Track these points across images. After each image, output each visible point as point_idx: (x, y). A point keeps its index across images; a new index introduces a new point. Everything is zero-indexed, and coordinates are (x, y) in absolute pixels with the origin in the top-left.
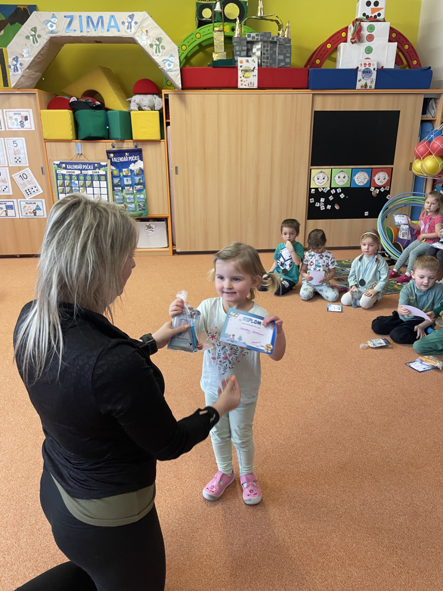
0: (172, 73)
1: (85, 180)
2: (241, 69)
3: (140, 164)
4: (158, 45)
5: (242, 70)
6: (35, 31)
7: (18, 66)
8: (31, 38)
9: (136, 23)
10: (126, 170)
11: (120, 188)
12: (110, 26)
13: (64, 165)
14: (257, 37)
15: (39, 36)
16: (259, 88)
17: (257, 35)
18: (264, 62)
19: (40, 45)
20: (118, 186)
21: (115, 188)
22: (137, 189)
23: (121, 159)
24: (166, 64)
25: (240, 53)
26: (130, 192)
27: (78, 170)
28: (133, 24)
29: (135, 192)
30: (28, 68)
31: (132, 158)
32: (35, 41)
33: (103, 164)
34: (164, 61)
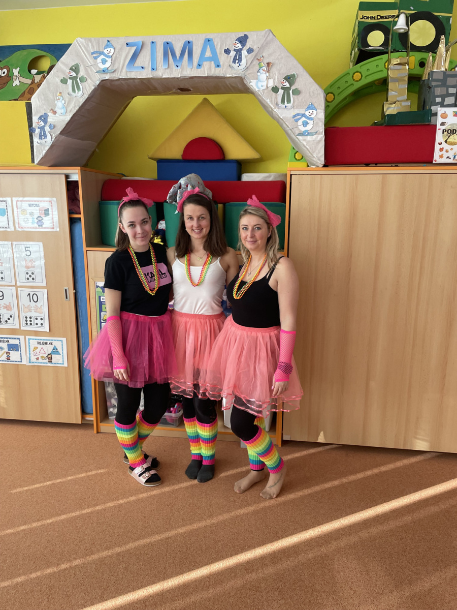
0: (309, 138)
2: (443, 128)
4: (288, 89)
5: (444, 131)
6: (77, 72)
7: (47, 128)
8: (70, 81)
9: (250, 51)
12: (202, 58)
15: (83, 79)
24: (300, 122)
28: (244, 53)
30: (61, 133)
32: (76, 87)
34: (296, 118)
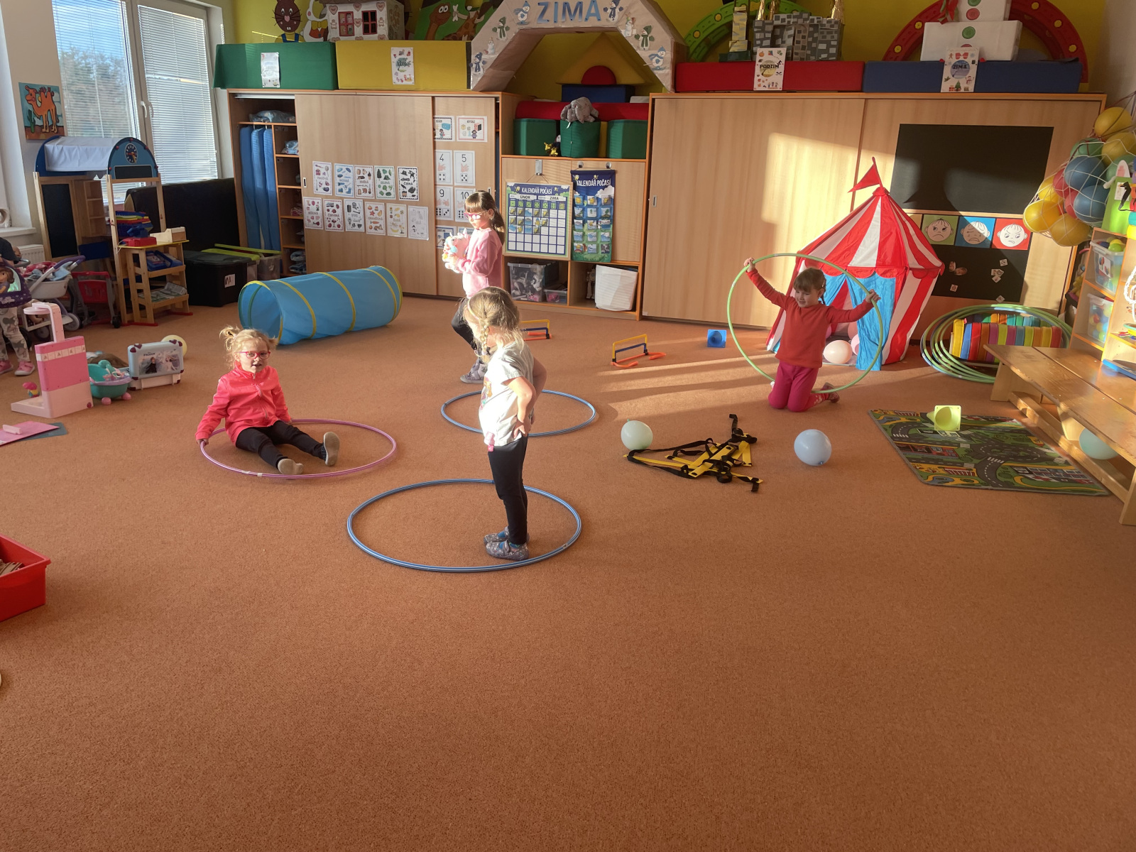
0: (661, 72)
1: (541, 207)
2: (761, 63)
3: (610, 191)
4: (647, 36)
5: (761, 66)
6: (504, 23)
7: (481, 64)
8: (499, 30)
9: (621, 9)
10: (591, 197)
11: (581, 221)
12: (589, 14)
13: (518, 188)
14: (789, 20)
15: (508, 29)
16: (784, 90)
17: (789, 17)
18: (797, 54)
19: (507, 39)
20: (579, 218)
21: (575, 221)
22: (602, 224)
23: (588, 183)
24: (654, 60)
25: (762, 43)
26: (594, 227)
27: (534, 194)
28: (617, 10)
29: (599, 227)
30: (490, 67)
31: (600, 183)
32: (503, 34)
33: (564, 187)
34: (652, 56)
